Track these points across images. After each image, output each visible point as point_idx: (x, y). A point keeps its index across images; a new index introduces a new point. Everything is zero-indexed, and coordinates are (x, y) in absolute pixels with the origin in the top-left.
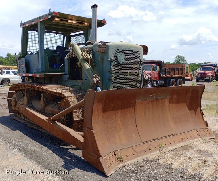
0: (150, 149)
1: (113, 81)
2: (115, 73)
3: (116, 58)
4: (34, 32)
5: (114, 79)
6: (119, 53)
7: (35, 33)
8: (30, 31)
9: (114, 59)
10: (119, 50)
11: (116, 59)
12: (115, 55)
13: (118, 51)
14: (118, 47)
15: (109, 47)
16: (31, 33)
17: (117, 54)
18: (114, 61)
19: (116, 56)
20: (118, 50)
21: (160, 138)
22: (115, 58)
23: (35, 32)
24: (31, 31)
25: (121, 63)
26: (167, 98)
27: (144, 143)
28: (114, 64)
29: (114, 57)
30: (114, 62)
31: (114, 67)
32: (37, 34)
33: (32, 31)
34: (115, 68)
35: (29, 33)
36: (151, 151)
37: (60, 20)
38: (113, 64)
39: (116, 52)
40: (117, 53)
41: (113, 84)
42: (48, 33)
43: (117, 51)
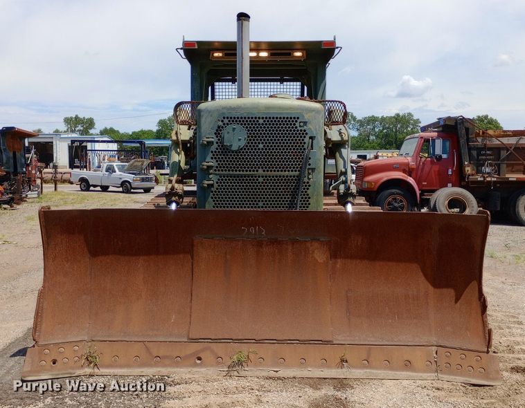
0: (199, 359)
1: (212, 192)
2: (217, 172)
3: (221, 137)
4: (227, 83)
5: (216, 185)
6: (228, 124)
7: (230, 87)
8: (217, 83)
9: (214, 140)
10: (228, 118)
11: (219, 140)
12: (217, 130)
13: (226, 121)
14: (225, 111)
15: (202, 113)
16: (221, 87)
17: (222, 127)
18: (215, 145)
19: (219, 134)
20: (224, 118)
21: (258, 342)
22: (217, 137)
23: (230, 83)
24: (221, 83)
25: (235, 148)
26: (319, 240)
27: (195, 340)
28: (215, 152)
29: (214, 136)
30: (213, 148)
31: (215, 158)
32: (234, 87)
33: (224, 83)
34: (217, 161)
35: (217, 87)
36: (199, 362)
37: (226, 55)
38: (212, 152)
39: (221, 123)
40: (224, 124)
41: (212, 198)
42: (259, 83)
43: (222, 121)
